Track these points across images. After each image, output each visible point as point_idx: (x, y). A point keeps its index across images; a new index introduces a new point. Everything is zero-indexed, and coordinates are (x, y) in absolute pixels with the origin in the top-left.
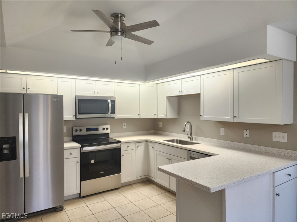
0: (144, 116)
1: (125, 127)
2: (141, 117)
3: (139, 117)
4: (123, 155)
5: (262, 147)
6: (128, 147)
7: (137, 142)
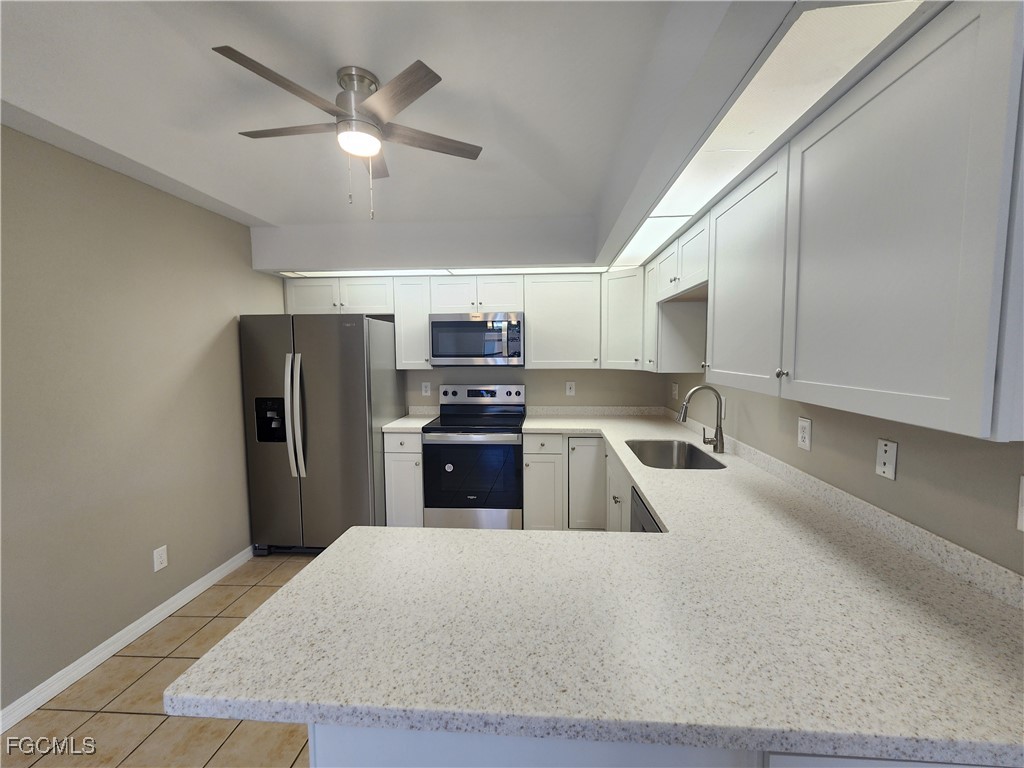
0: (611, 363)
1: (570, 393)
2: (603, 367)
3: (597, 367)
4: (527, 465)
5: (952, 546)
6: (542, 445)
7: (571, 436)
